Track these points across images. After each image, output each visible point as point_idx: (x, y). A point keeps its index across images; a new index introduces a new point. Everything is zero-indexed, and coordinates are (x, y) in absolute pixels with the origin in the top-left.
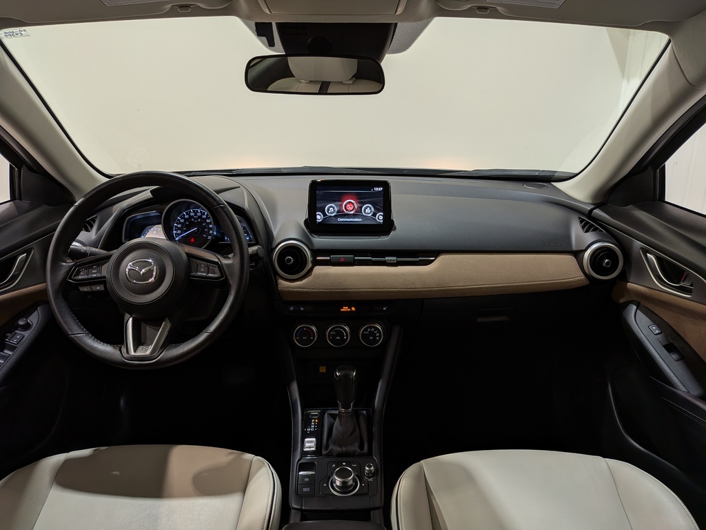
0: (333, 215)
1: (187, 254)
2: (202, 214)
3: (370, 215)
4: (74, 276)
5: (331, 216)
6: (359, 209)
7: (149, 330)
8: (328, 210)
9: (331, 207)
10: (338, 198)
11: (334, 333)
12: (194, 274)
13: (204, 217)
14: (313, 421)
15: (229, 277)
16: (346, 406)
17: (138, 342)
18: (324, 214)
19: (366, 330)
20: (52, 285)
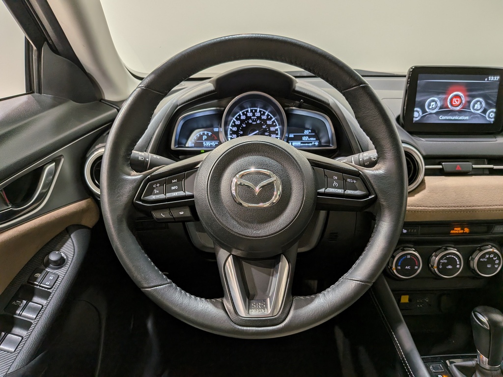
0: (434, 111)
2: (261, 114)
3: (479, 112)
4: (146, 195)
5: (431, 114)
6: (467, 104)
8: (429, 105)
9: (433, 101)
10: (442, 90)
11: (446, 261)
12: (322, 190)
13: (264, 117)
17: (249, 296)
18: (424, 111)
19: (483, 256)
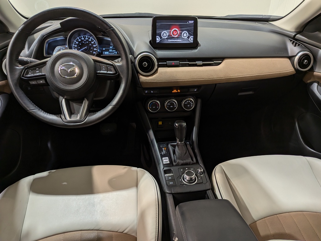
0: (166, 38)
1: (93, 59)
2: (88, 39)
3: (186, 38)
4: (25, 75)
5: (164, 39)
6: (180, 34)
7: (75, 106)
8: (163, 35)
9: (165, 33)
10: (168, 28)
11: (170, 104)
12: (99, 72)
13: (90, 40)
14: (163, 149)
15: (120, 73)
16: (181, 141)
17: (71, 113)
18: (161, 38)
19: (186, 102)
20: (12, 81)
